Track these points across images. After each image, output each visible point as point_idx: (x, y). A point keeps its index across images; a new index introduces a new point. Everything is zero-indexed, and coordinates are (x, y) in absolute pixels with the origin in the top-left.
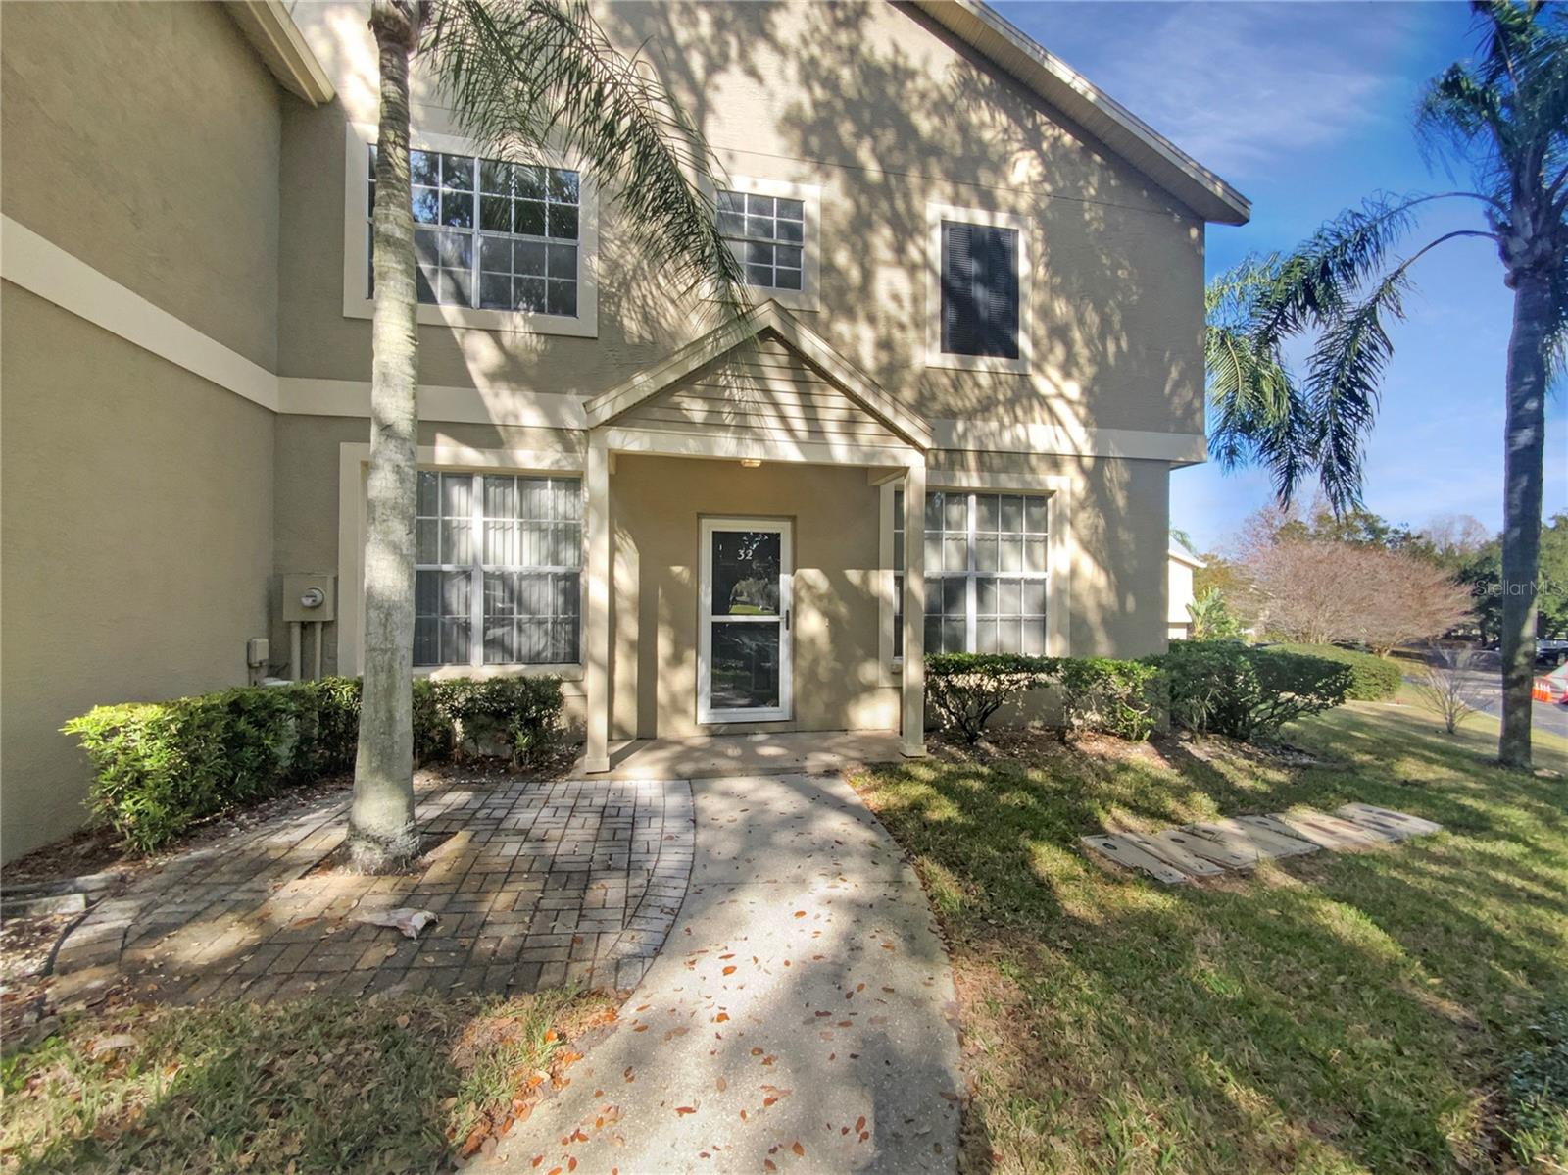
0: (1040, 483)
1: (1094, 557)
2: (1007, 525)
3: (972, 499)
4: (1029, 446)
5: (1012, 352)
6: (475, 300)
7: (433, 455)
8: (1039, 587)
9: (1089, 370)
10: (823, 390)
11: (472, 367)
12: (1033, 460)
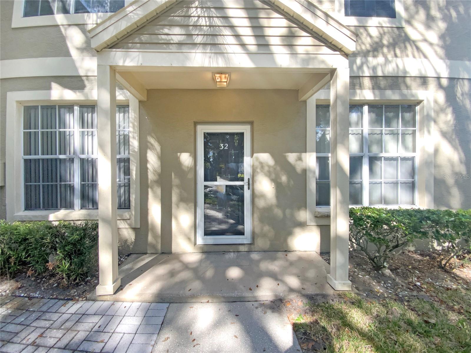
0: (413, 96)
1: (450, 141)
2: (388, 124)
3: (366, 108)
4: (405, 72)
5: (392, 14)
6: (72, 9)
7: (50, 95)
8: (410, 163)
9: (442, 25)
10: (268, 14)
11: (69, 45)
12: (408, 80)
